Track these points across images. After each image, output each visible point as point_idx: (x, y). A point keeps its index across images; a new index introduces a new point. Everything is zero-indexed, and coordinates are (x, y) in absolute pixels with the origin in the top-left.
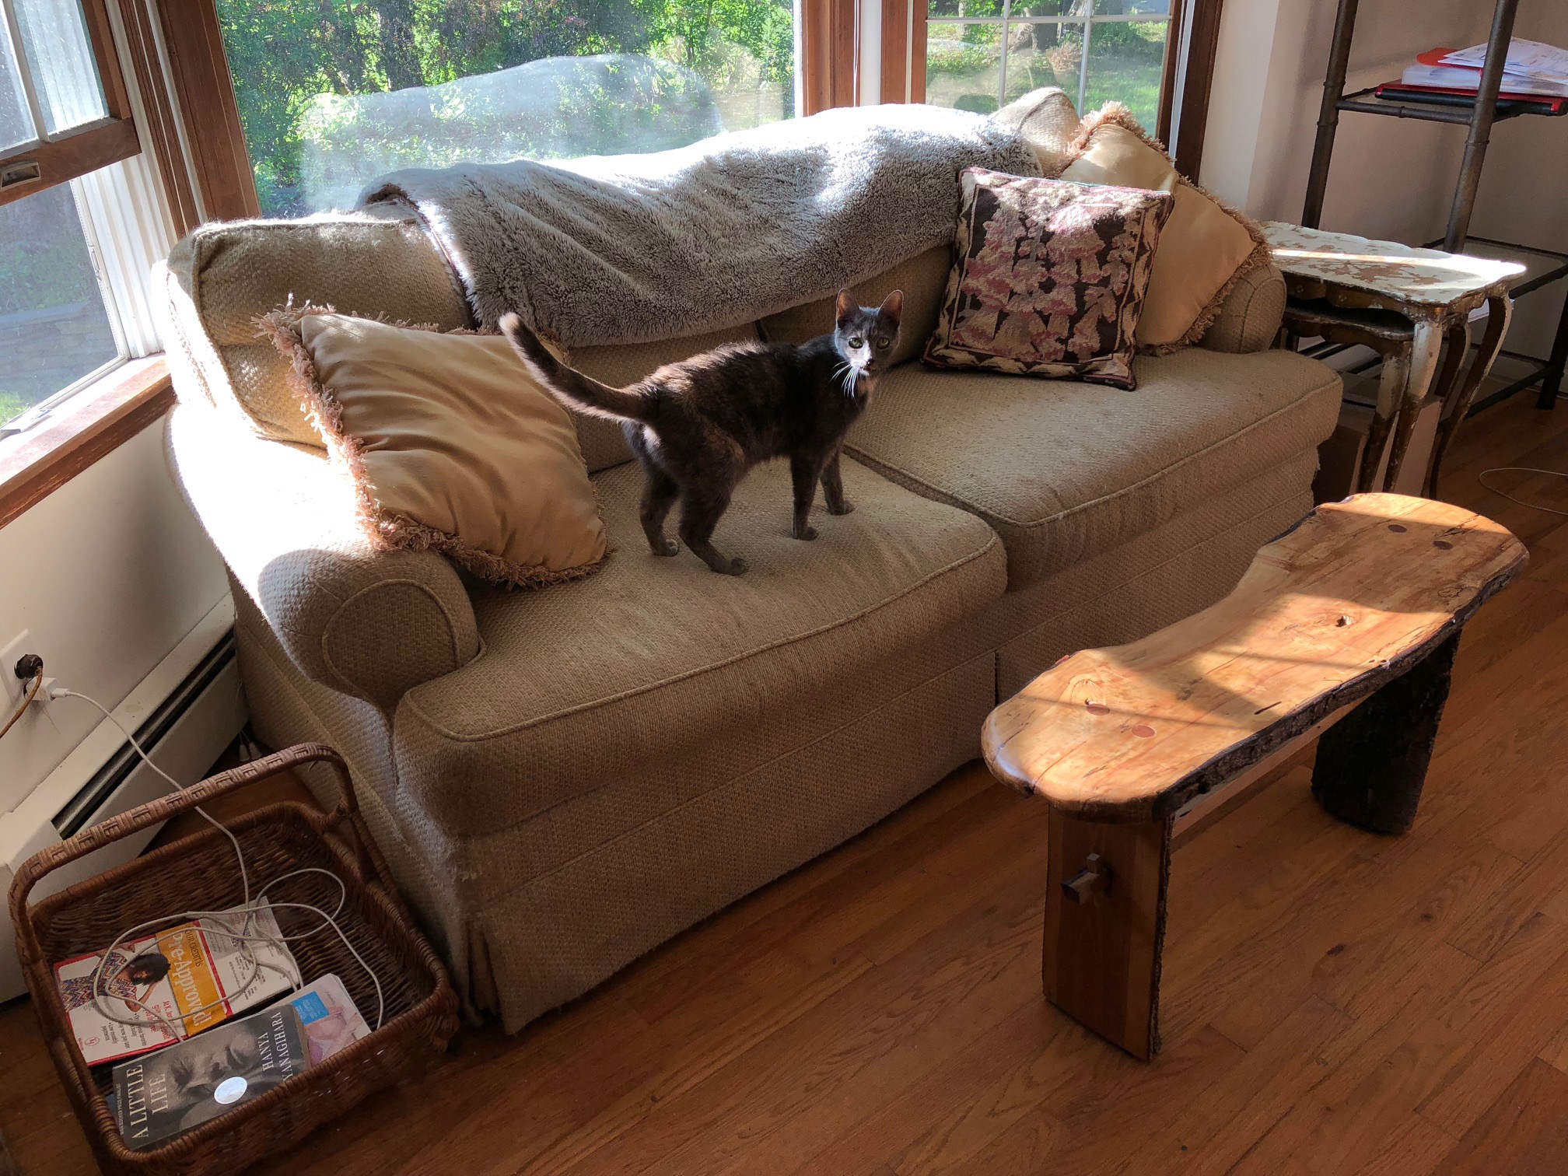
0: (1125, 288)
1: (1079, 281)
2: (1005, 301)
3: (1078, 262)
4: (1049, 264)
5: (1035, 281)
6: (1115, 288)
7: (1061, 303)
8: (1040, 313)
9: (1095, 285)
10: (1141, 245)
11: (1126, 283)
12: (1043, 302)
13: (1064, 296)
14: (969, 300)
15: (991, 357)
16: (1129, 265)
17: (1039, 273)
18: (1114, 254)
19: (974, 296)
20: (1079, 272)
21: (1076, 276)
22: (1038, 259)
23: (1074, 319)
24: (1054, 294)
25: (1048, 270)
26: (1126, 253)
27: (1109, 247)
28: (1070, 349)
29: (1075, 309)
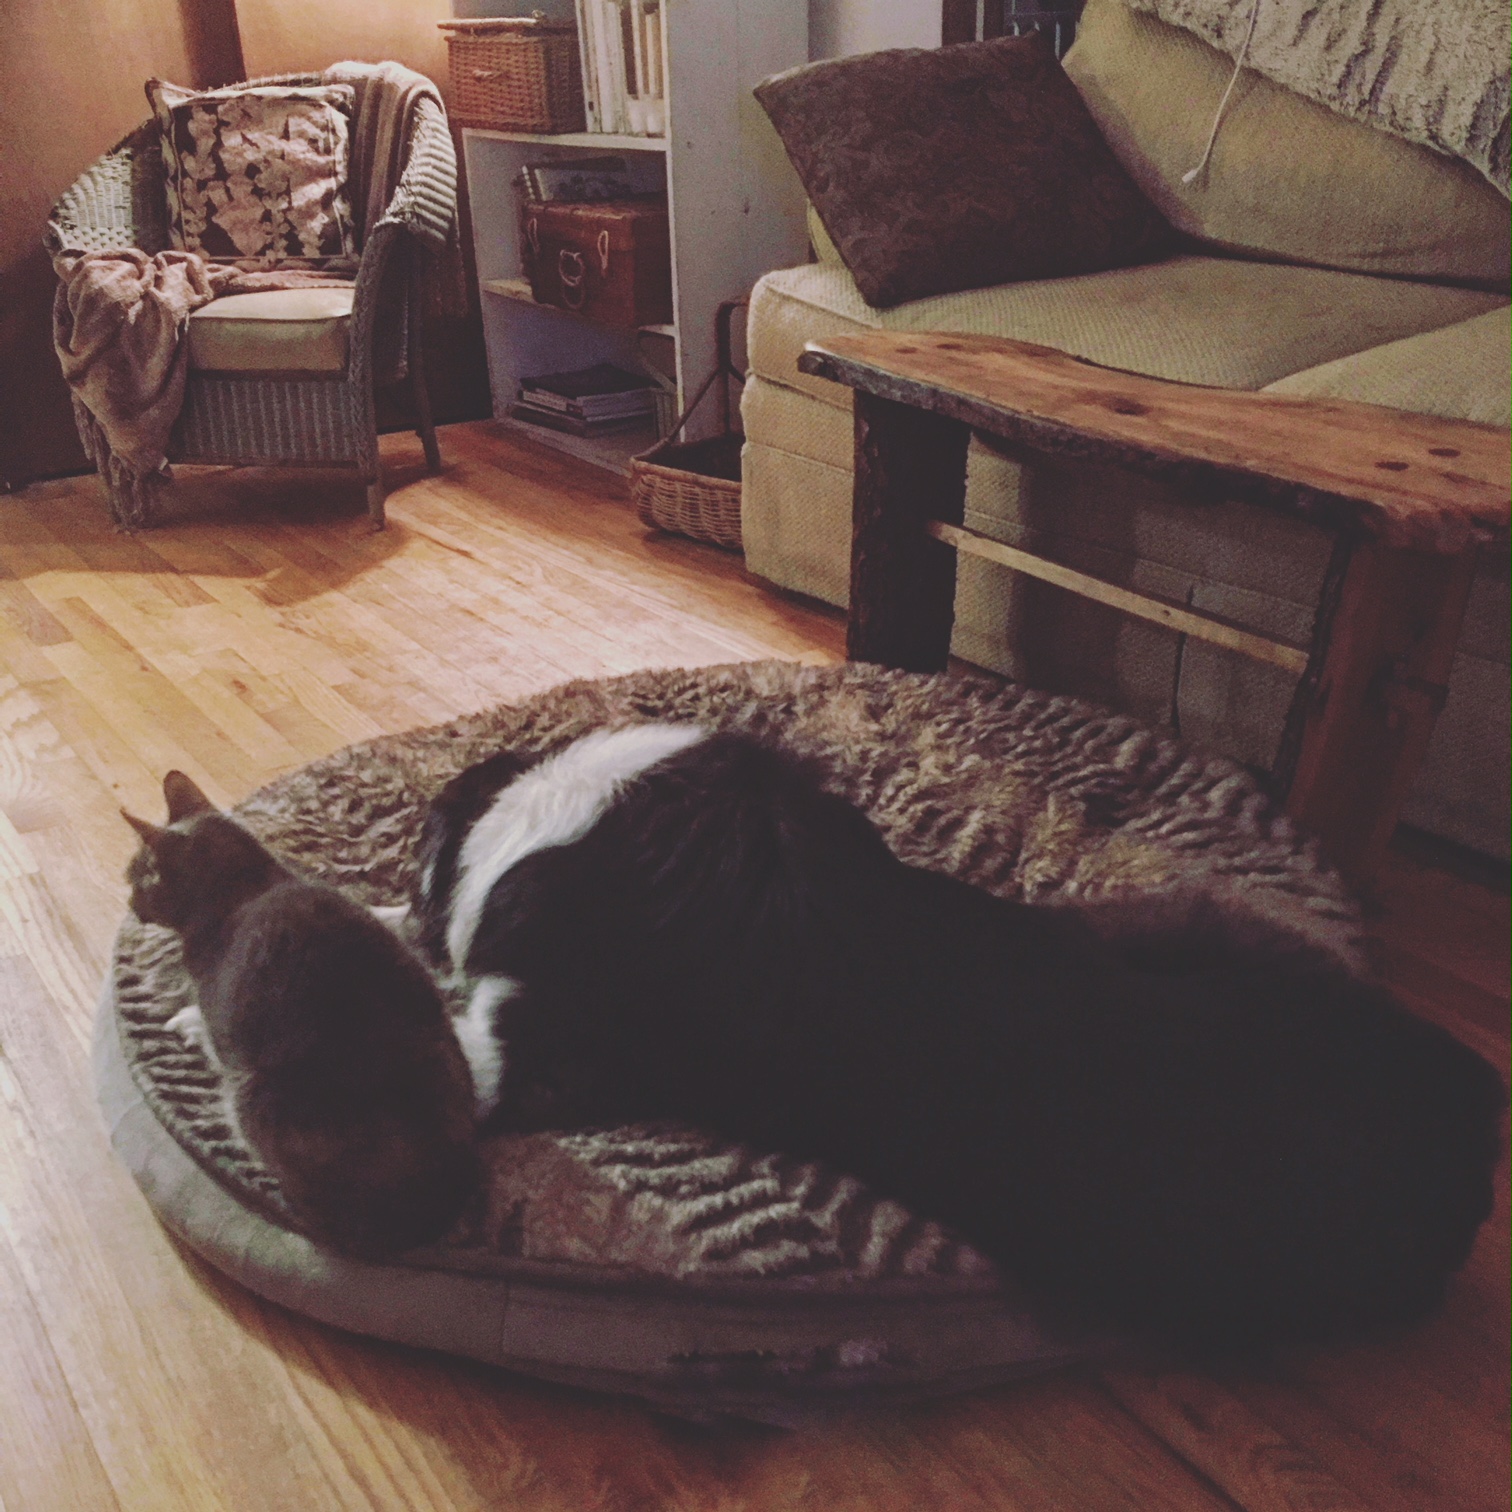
1: (225, 181)
3: (231, 199)
6: (191, 182)
9: (209, 180)
17: (264, 180)
22: (269, 196)
23: (218, 146)
26: (191, 217)
29: (220, 154)
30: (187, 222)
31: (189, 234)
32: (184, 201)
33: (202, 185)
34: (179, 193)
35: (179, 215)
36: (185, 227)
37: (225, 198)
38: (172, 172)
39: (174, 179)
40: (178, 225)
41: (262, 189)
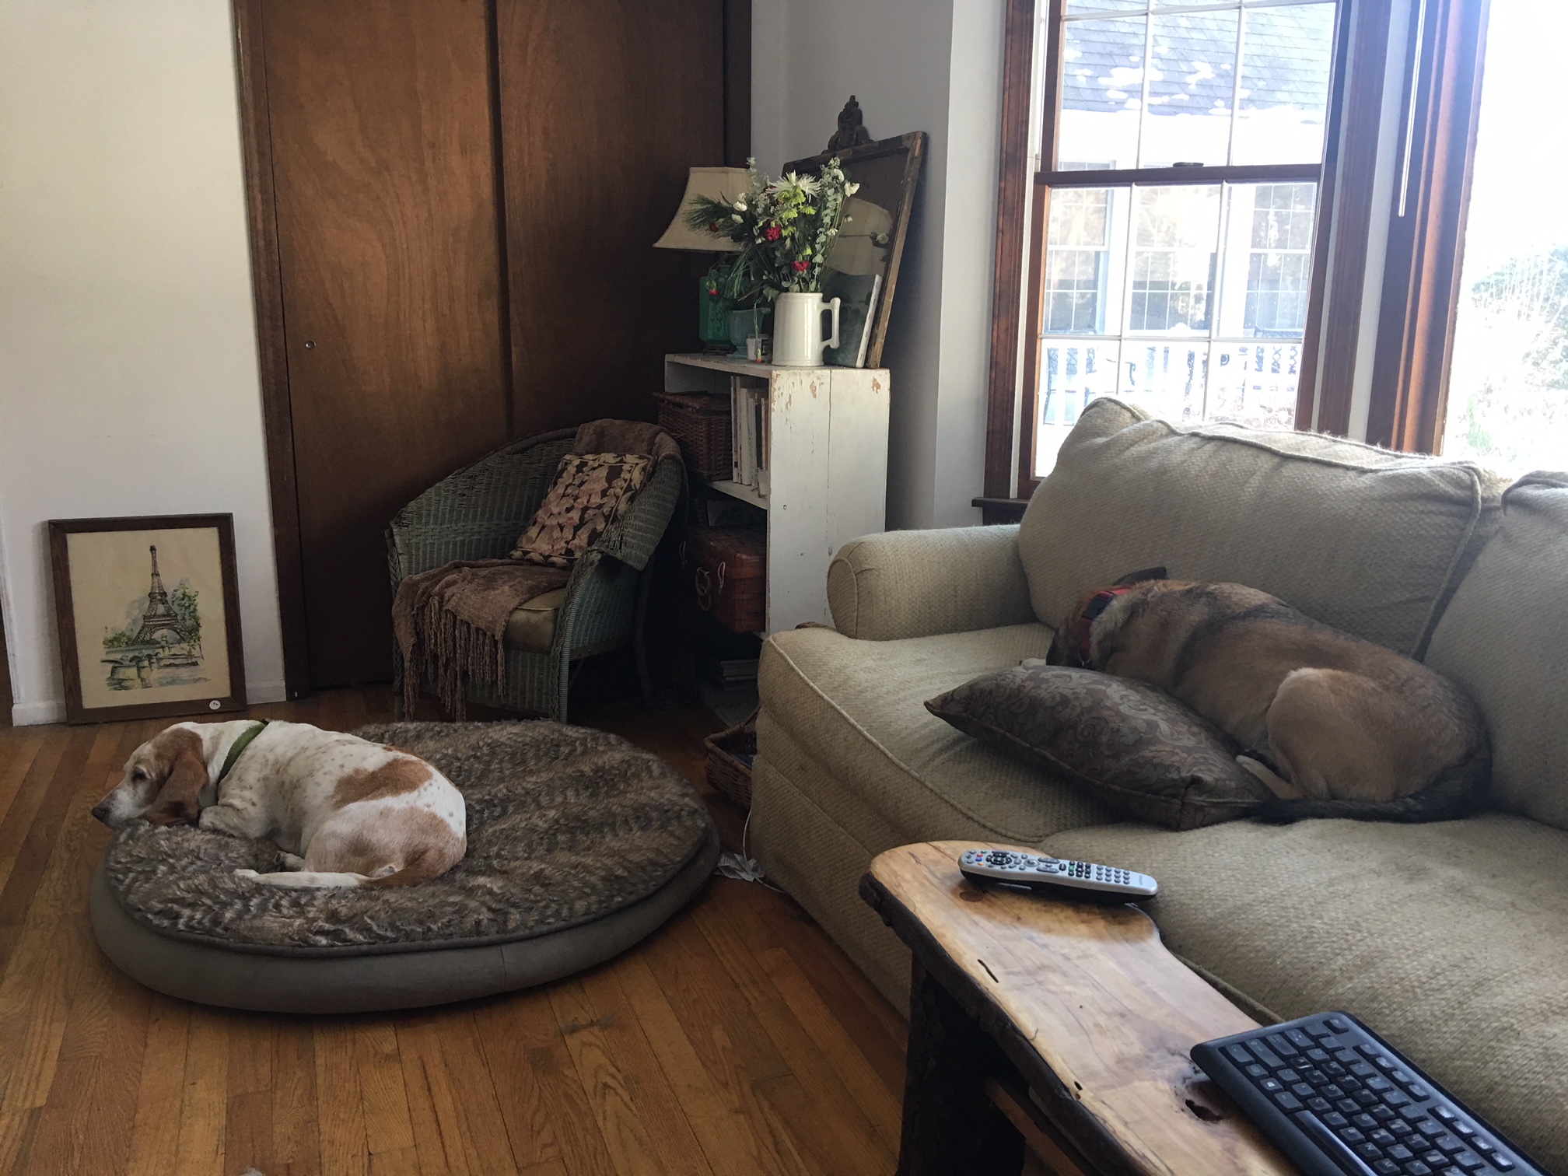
0: (611, 511)
1: (587, 506)
2: (546, 518)
3: (590, 495)
5: (565, 507)
6: (606, 512)
7: (572, 518)
8: (559, 525)
9: (594, 509)
10: (629, 485)
11: (612, 508)
12: (564, 519)
13: (575, 516)
15: (530, 552)
16: (618, 498)
18: (611, 491)
19: (536, 520)
20: (589, 501)
21: (586, 504)
23: (577, 528)
24: (571, 515)
26: (618, 491)
27: (610, 487)
28: (569, 547)
29: (578, 522)
30: (622, 489)
31: (626, 481)
32: (617, 502)
33: (600, 506)
34: (616, 506)
35: (624, 494)
36: (625, 485)
37: (593, 496)
40: (629, 488)
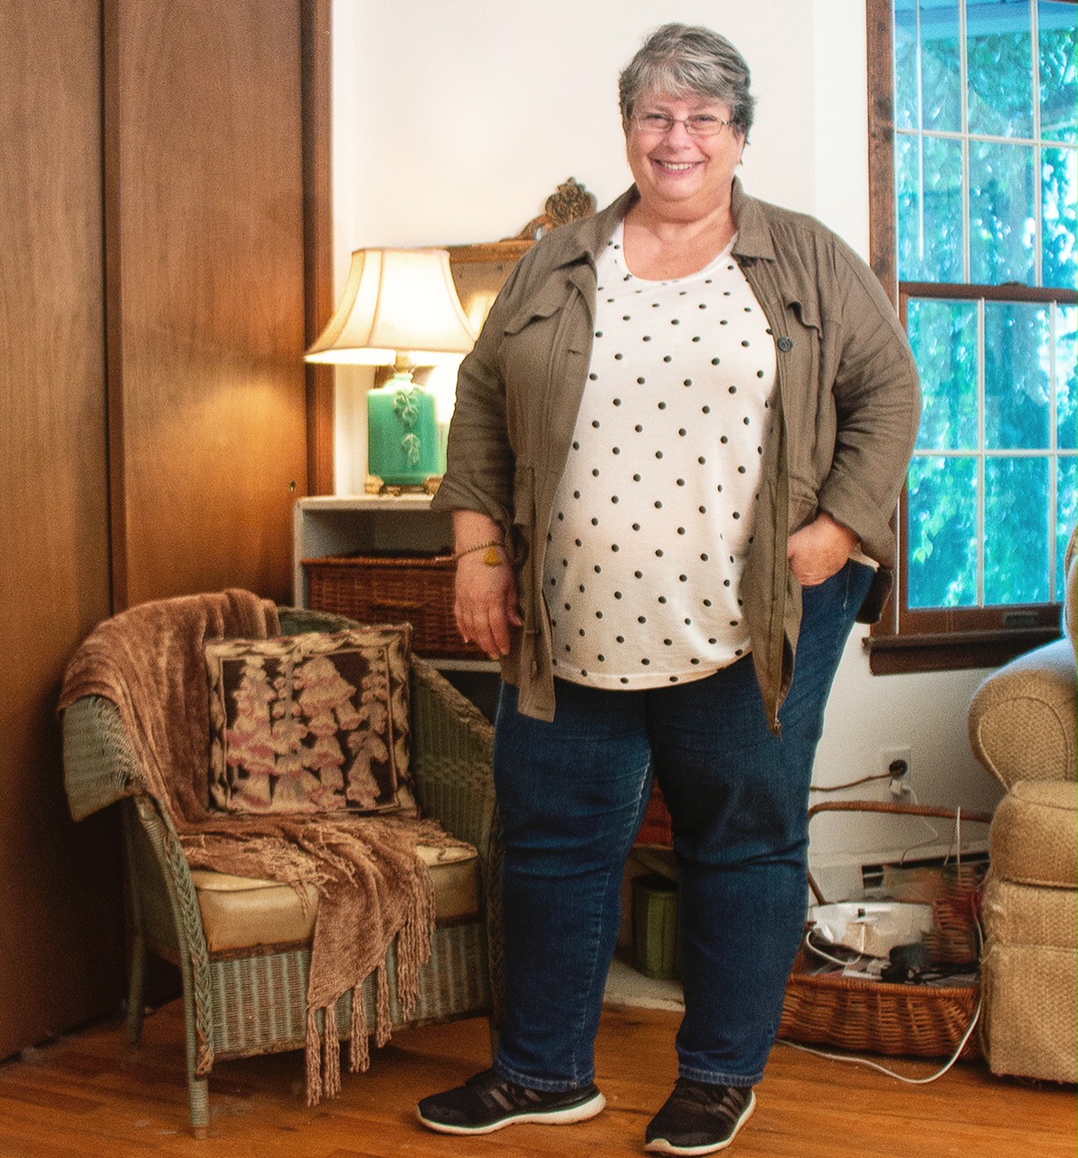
0: (387, 726)
1: (339, 729)
2: (272, 765)
3: (333, 711)
4: (305, 719)
5: (295, 738)
6: (377, 729)
7: (325, 755)
8: (309, 769)
9: (356, 730)
10: (392, 680)
11: (386, 720)
12: (308, 758)
13: (328, 748)
14: (236, 772)
16: (384, 703)
17: (298, 732)
18: (366, 696)
19: (240, 767)
20: (337, 720)
21: (335, 726)
22: (293, 717)
23: (345, 768)
24: (318, 748)
25: (306, 725)
26: (378, 692)
27: (360, 690)
28: (350, 798)
29: (342, 758)
30: (384, 687)
31: (383, 674)
32: (386, 708)
33: (364, 725)
34: (390, 716)
35: (391, 694)
36: (386, 681)
37: (340, 711)
38: (400, 742)
39: (397, 734)
40: (393, 683)
41: (300, 722)
